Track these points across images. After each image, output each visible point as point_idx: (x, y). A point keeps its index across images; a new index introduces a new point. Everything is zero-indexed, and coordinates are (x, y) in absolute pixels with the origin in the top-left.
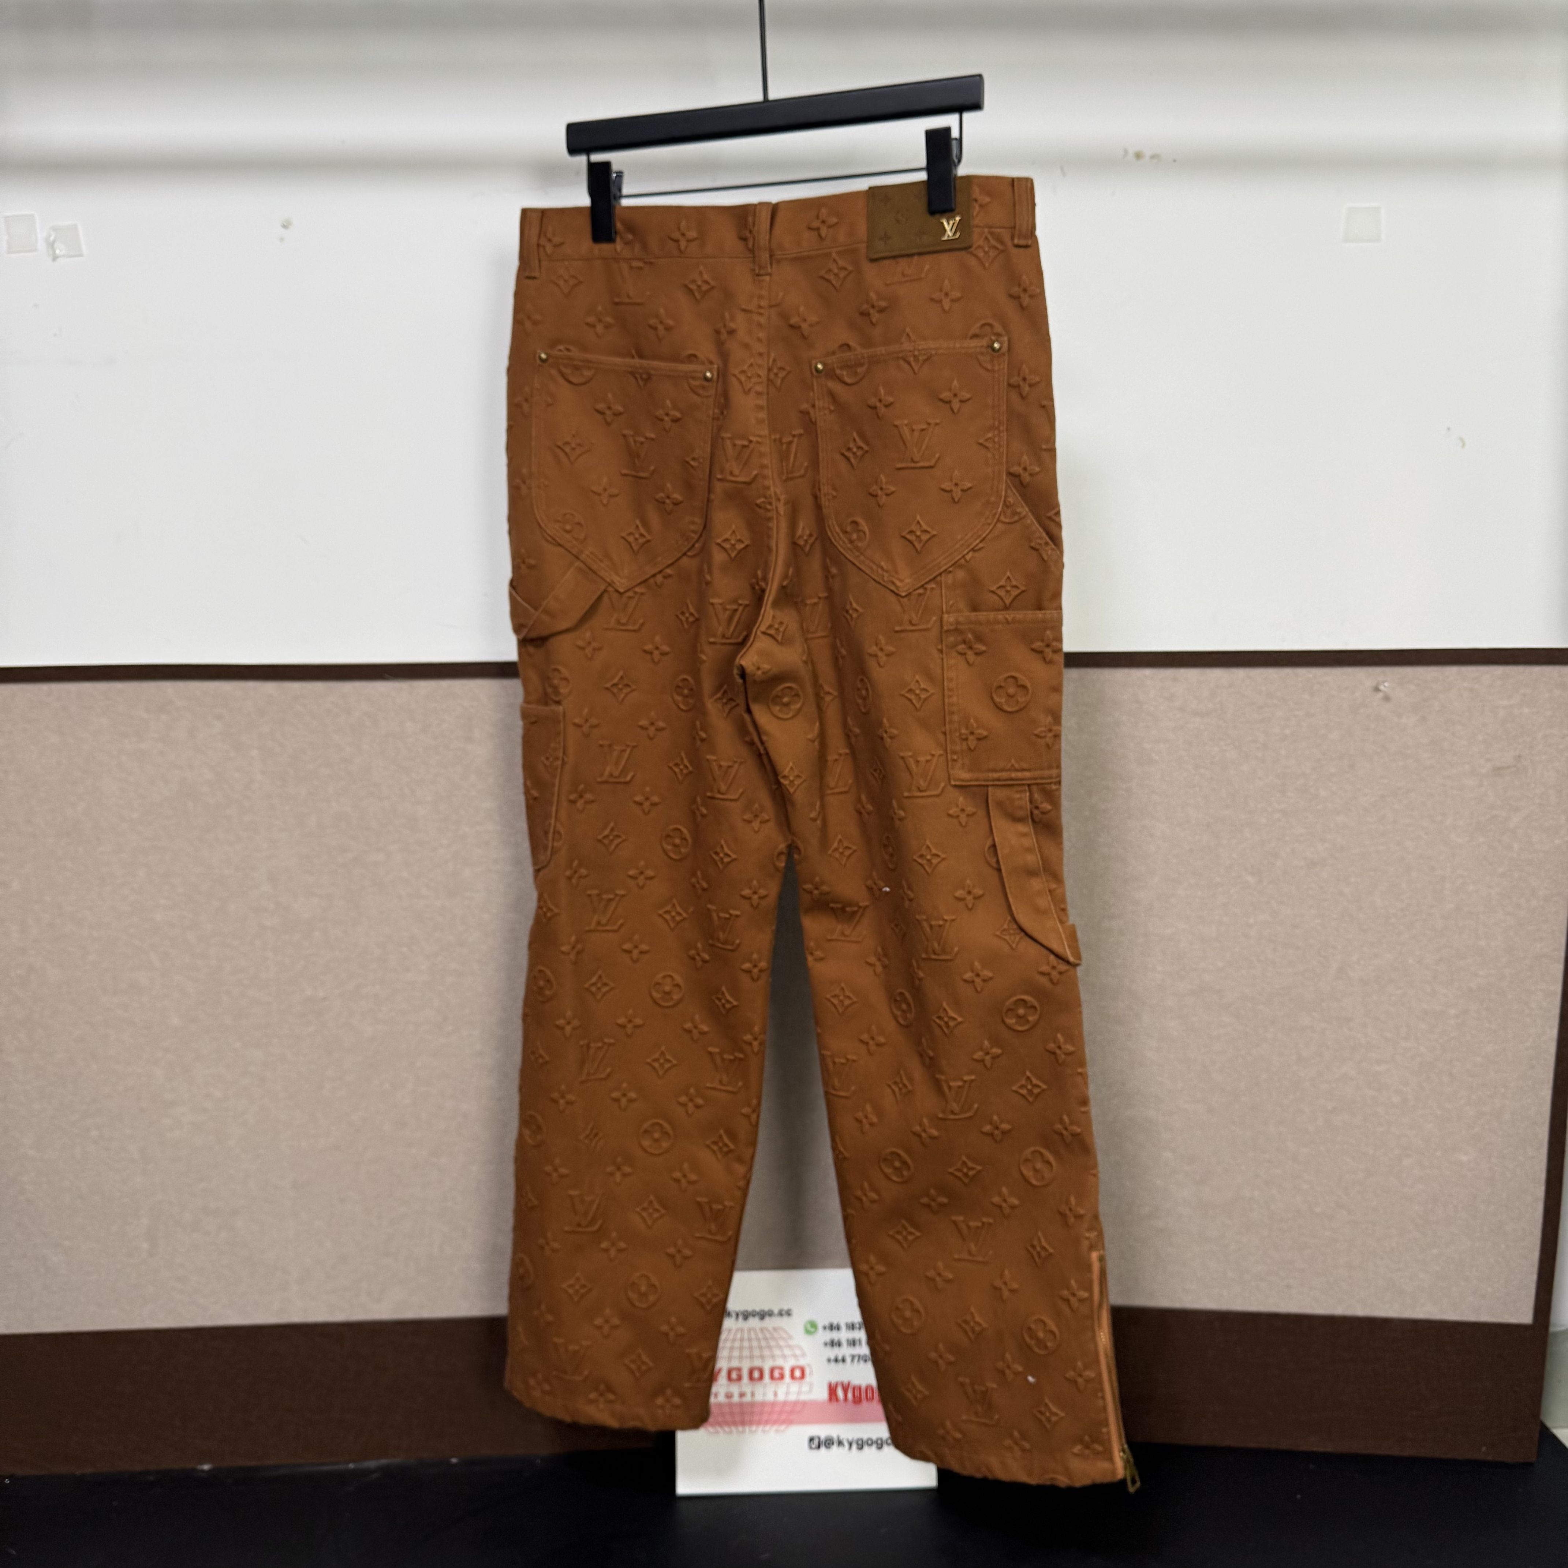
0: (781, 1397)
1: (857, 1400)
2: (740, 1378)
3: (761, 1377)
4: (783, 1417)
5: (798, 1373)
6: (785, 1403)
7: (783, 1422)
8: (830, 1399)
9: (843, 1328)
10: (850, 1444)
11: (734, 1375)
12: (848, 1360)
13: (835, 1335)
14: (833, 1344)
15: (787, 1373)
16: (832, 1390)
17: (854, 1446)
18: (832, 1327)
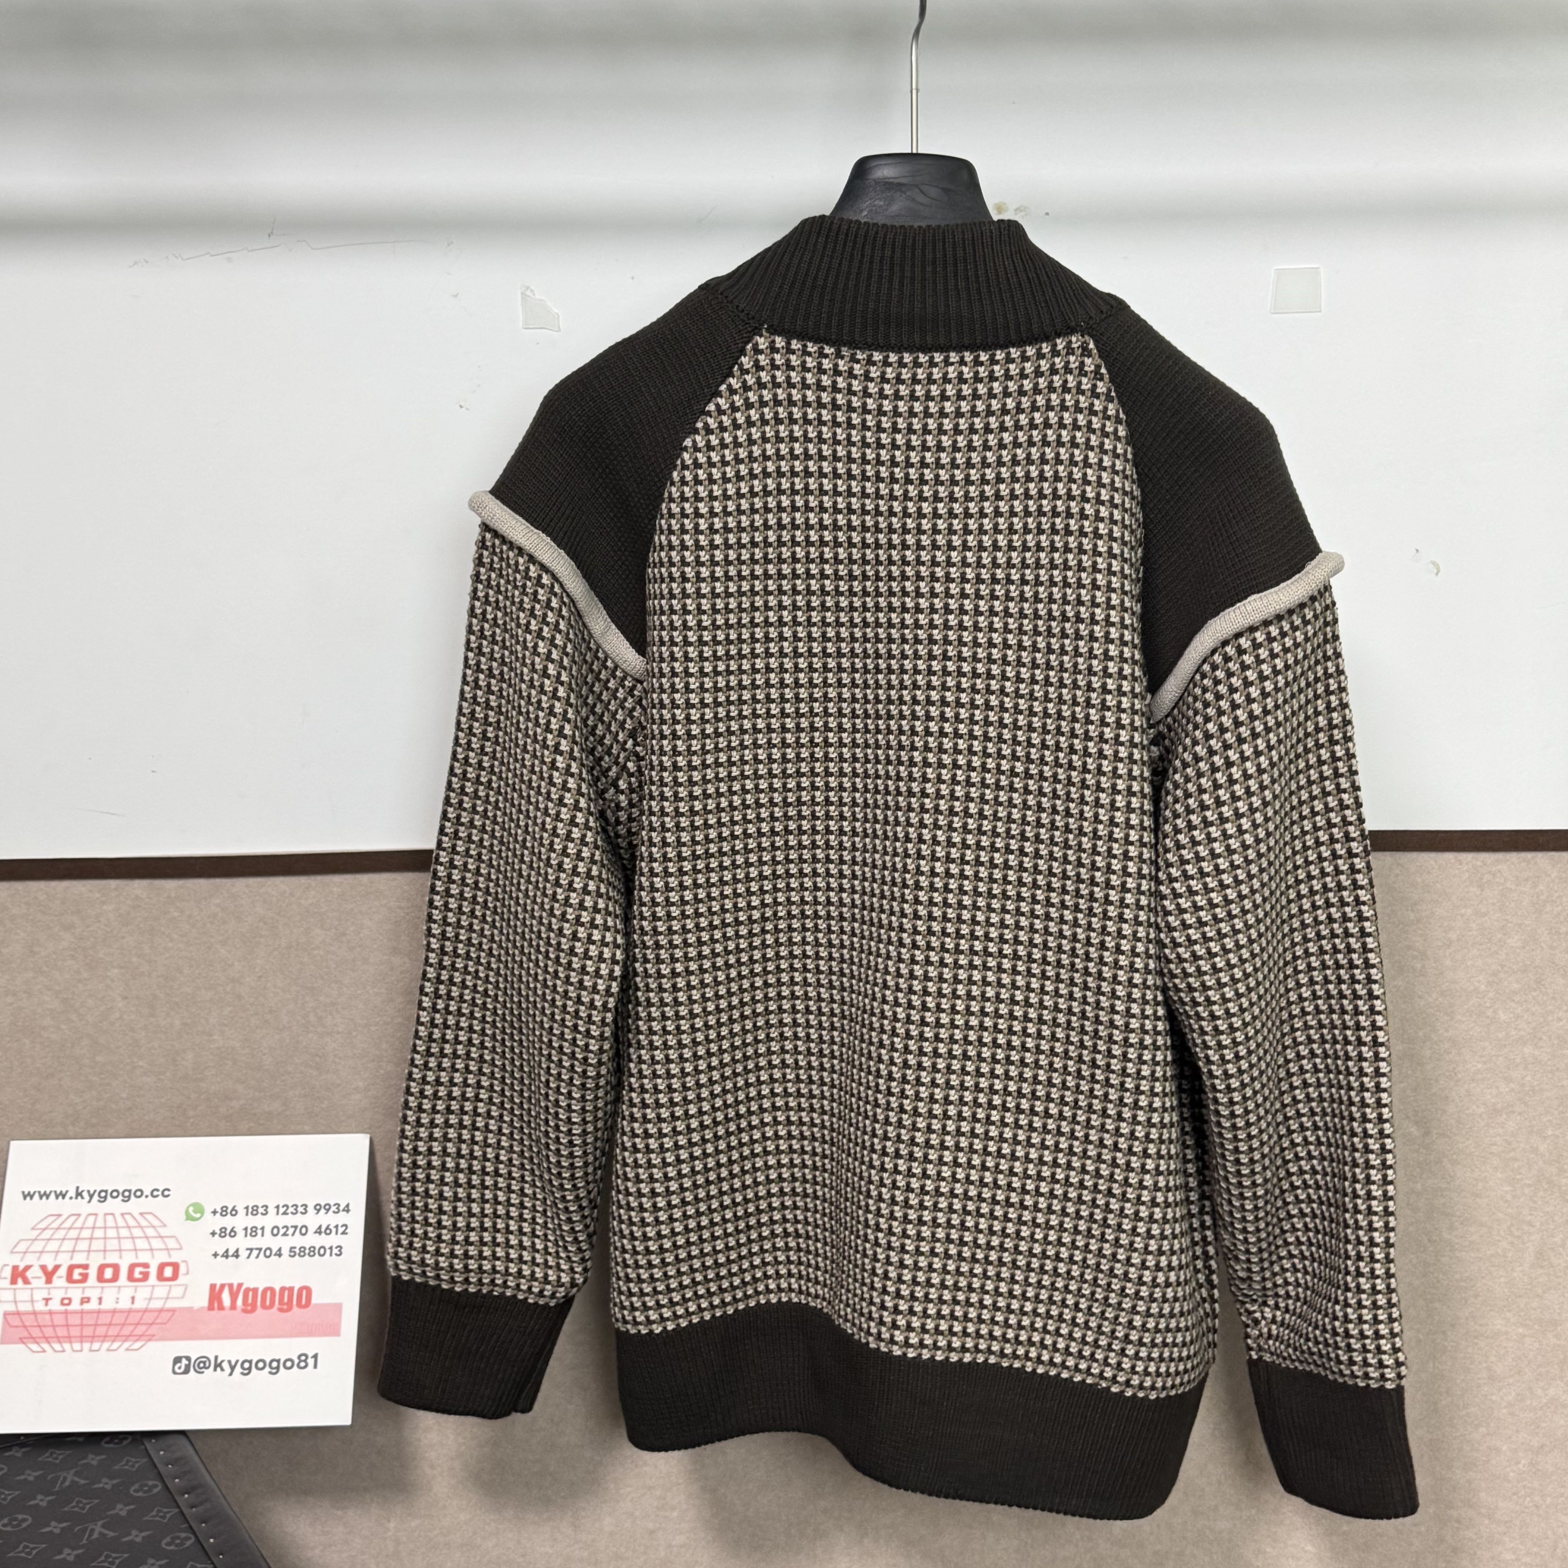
0: (140, 1304)
1: (250, 1309)
2: (85, 1278)
3: (115, 1278)
4: (140, 1330)
5: (168, 1272)
6: (145, 1311)
7: (139, 1337)
8: (211, 1307)
9: (241, 1211)
10: (233, 1368)
11: (76, 1275)
12: (243, 1254)
13: (228, 1222)
14: (223, 1233)
15: (153, 1271)
16: (215, 1294)
17: (238, 1369)
18: (224, 1211)
